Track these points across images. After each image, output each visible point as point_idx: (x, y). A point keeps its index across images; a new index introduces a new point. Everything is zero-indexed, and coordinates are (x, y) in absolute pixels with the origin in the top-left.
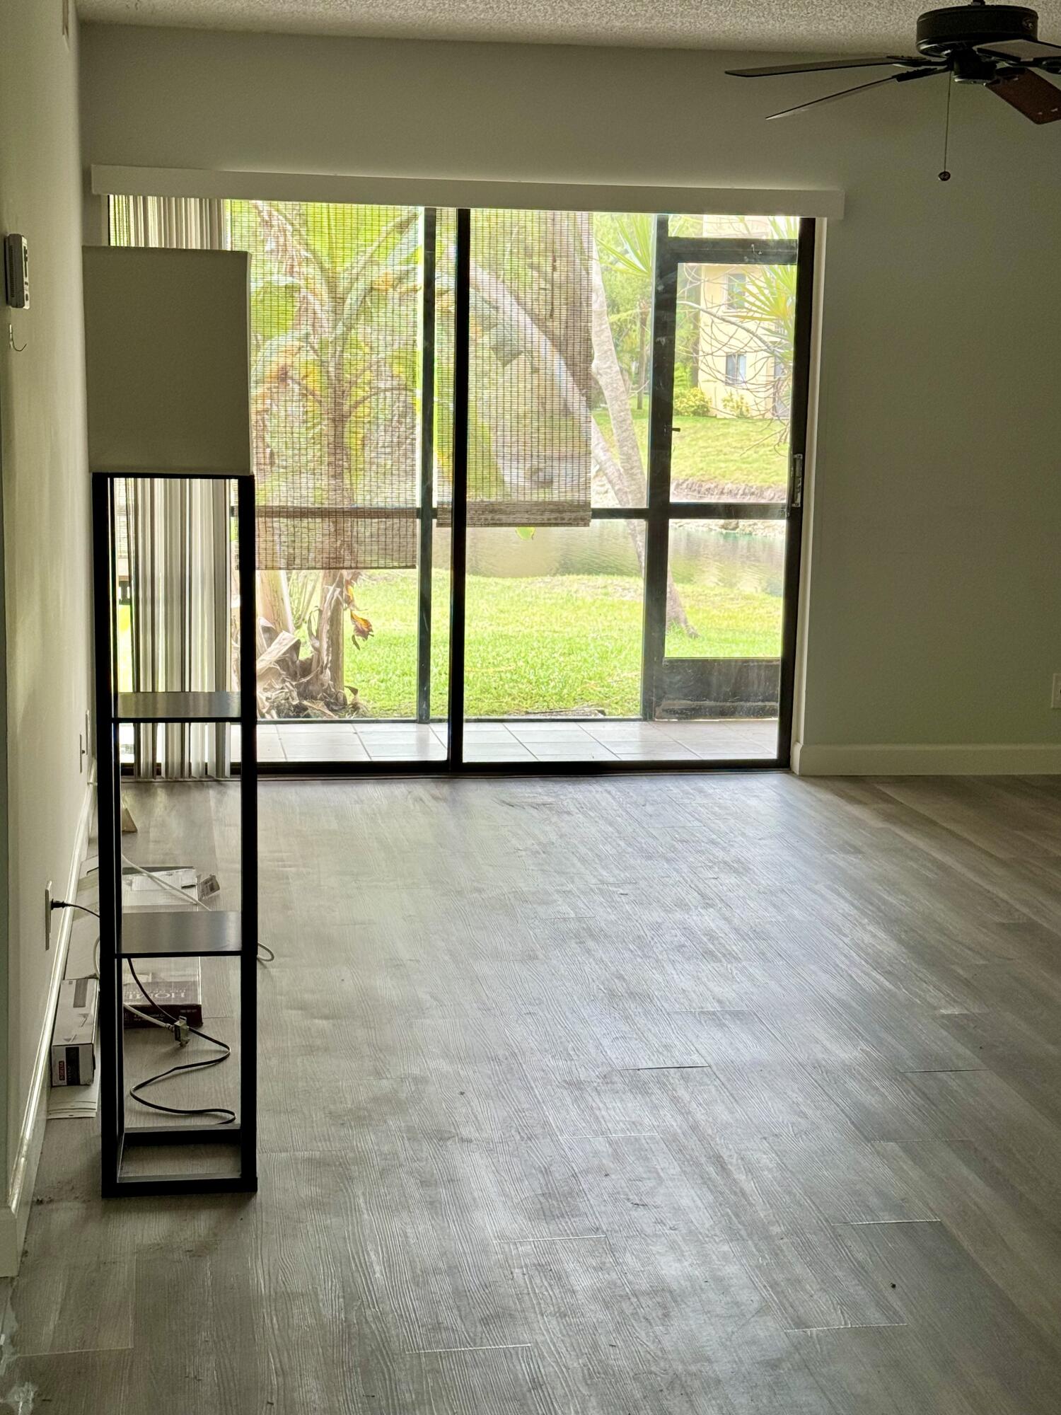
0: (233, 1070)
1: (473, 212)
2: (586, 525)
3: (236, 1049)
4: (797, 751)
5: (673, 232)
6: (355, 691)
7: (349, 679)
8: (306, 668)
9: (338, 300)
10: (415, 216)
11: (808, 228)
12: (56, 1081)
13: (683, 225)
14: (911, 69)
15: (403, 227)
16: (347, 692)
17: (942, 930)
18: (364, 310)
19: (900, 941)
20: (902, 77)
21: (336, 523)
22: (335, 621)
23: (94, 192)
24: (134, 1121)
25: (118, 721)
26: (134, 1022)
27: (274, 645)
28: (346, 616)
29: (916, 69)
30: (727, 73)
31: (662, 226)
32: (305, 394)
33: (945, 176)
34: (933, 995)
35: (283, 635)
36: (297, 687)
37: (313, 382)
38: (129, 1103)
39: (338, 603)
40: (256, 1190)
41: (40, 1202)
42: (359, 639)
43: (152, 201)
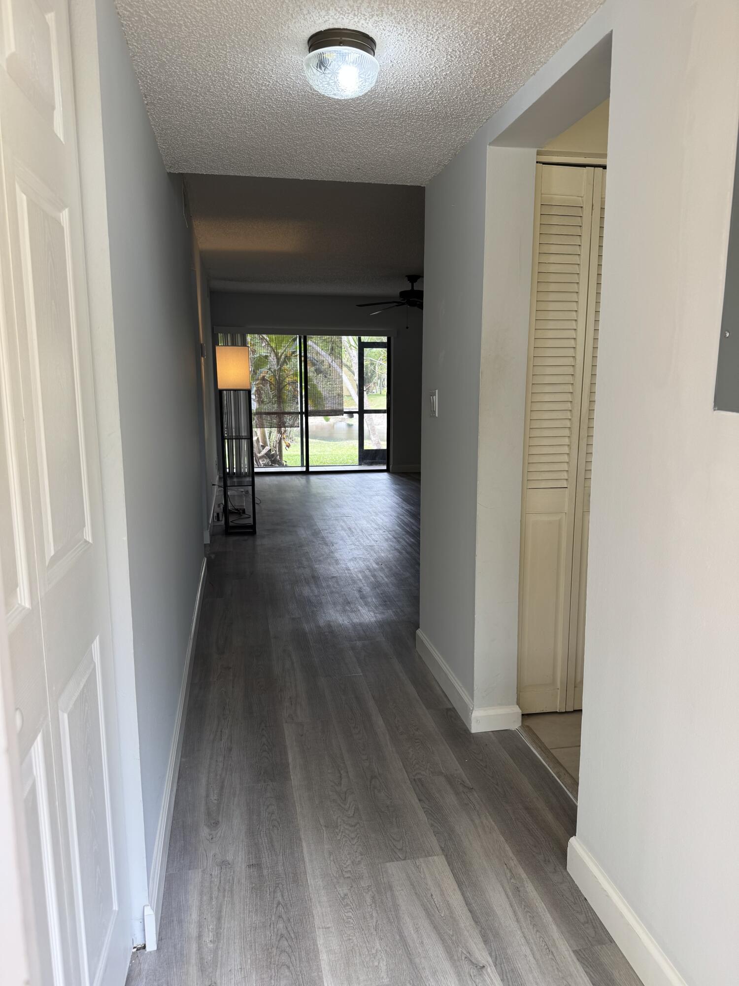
0: (252, 519)
1: (307, 336)
2: (343, 415)
3: (252, 516)
4: (391, 466)
5: (362, 341)
6: (286, 462)
7: (284, 458)
8: (273, 455)
9: (278, 359)
10: (297, 338)
11: (389, 339)
12: (215, 520)
13: (365, 339)
14: (397, 304)
15: (295, 340)
16: (284, 462)
17: (411, 496)
18: (285, 362)
19: (401, 498)
20: (397, 306)
21: (280, 418)
22: (280, 443)
23: (215, 333)
24: (231, 524)
25: (225, 439)
26: (231, 513)
27: (264, 450)
28: (283, 442)
29: (399, 304)
30: (357, 306)
31: (360, 339)
32: (271, 384)
33: (407, 328)
34: (404, 506)
35: (267, 447)
36: (271, 461)
37: (273, 381)
38: (230, 523)
39: (281, 439)
40: (256, 533)
41: (213, 535)
42: (287, 448)
43: (229, 336)
